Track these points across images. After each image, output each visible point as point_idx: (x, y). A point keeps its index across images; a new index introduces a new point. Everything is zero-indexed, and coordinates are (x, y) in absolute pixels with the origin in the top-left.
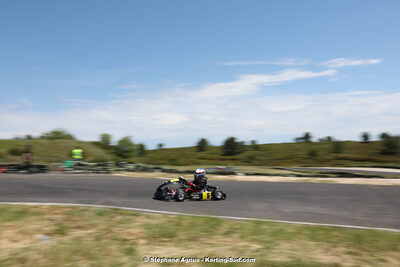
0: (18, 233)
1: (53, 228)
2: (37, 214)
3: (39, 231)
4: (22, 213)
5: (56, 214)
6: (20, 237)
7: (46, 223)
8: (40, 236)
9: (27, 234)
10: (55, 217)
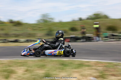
0: (80, 75)
1: (98, 74)
2: (88, 66)
3: (90, 75)
4: (81, 65)
5: (99, 66)
6: (81, 77)
7: (94, 71)
8: (92, 78)
9: (84, 76)
10: (99, 68)
